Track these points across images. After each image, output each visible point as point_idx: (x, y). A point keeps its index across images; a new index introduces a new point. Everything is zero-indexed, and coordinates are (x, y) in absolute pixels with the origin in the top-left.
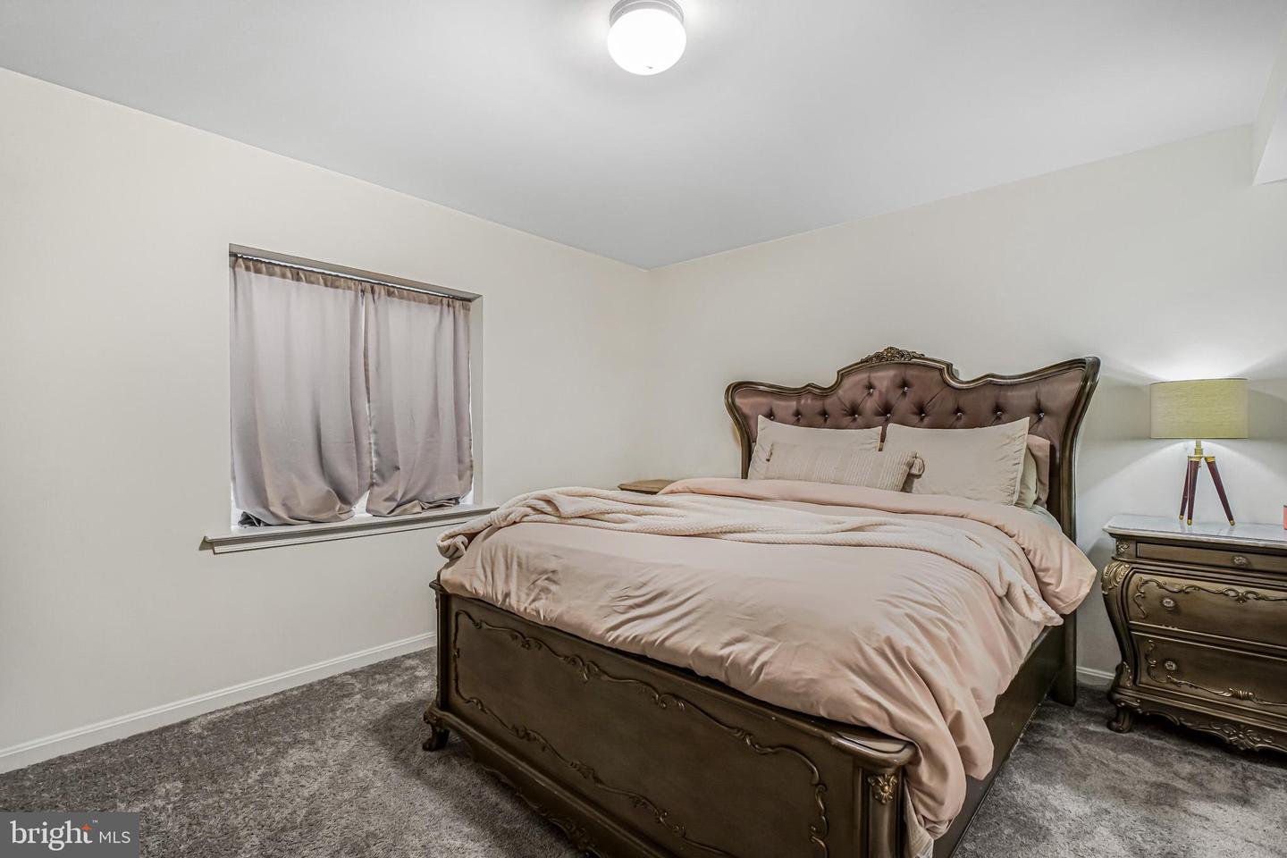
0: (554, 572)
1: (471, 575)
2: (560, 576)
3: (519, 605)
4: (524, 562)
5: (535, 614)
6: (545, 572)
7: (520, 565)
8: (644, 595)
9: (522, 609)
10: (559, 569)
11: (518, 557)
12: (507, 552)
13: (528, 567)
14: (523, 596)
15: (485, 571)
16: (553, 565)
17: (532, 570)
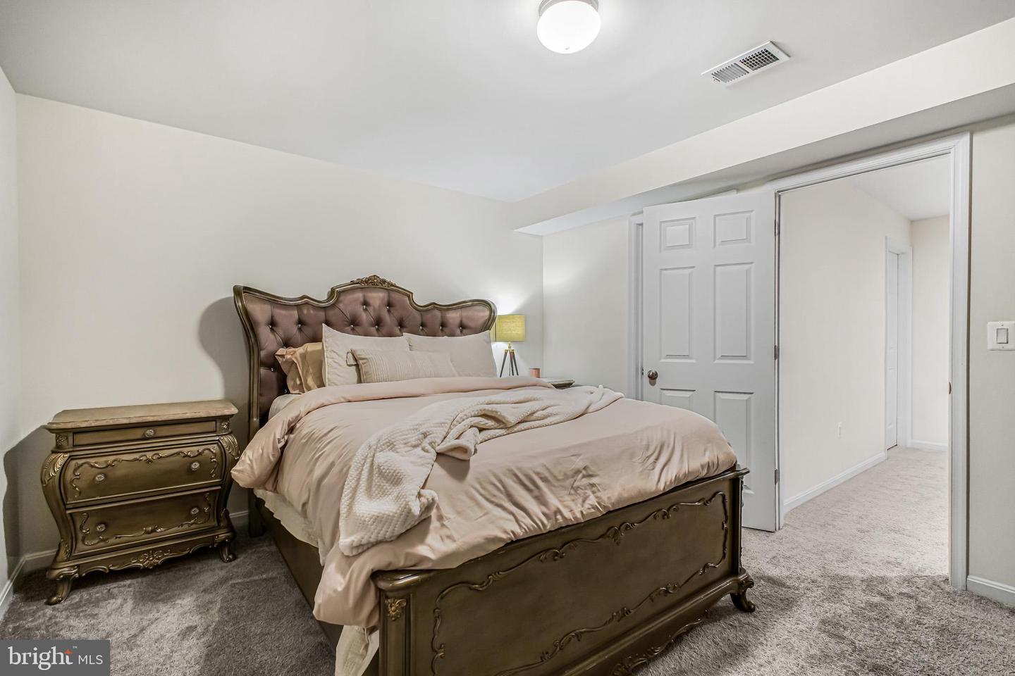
0: (585, 468)
1: (492, 522)
2: (593, 469)
3: (574, 514)
4: (547, 474)
5: (593, 510)
6: (578, 472)
7: (545, 480)
8: (654, 452)
9: (579, 515)
10: (588, 464)
11: (538, 474)
12: (516, 476)
13: (555, 477)
14: (572, 504)
15: (504, 509)
16: (579, 463)
17: (561, 478)
